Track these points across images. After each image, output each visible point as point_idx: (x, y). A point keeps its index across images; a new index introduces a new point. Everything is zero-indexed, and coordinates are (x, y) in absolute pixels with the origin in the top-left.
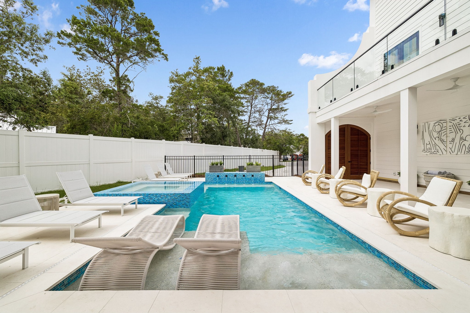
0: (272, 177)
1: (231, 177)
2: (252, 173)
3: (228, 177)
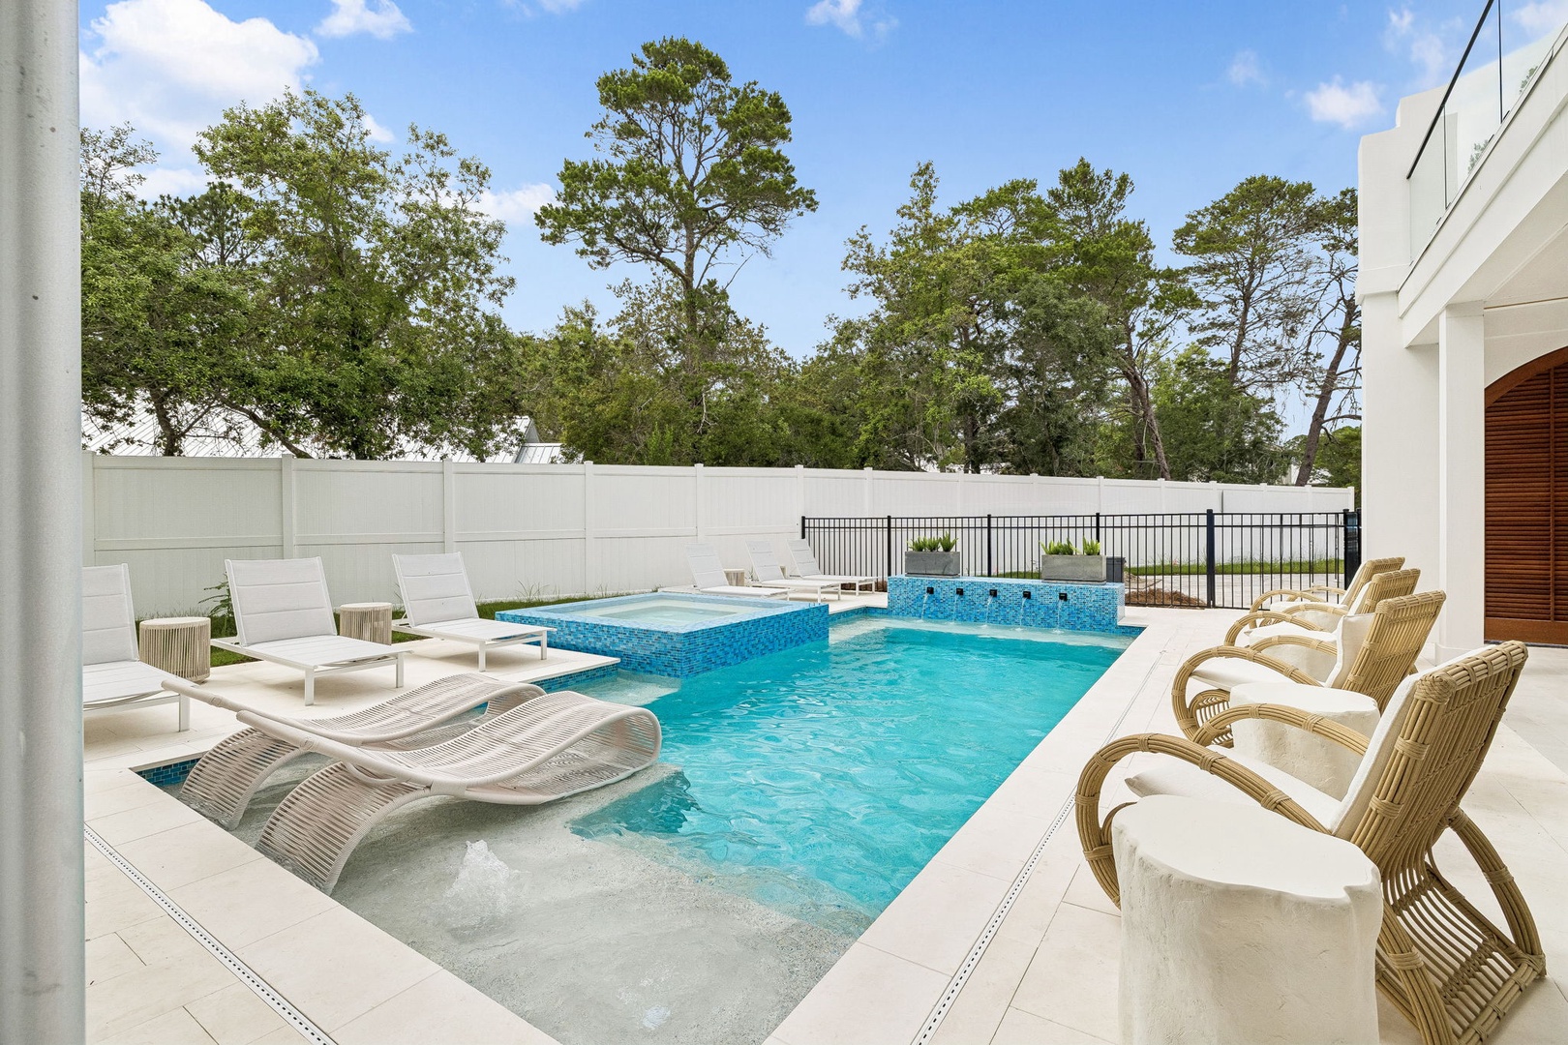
0: (1203, 607)
1: (975, 598)
2: (1062, 586)
3: (967, 598)
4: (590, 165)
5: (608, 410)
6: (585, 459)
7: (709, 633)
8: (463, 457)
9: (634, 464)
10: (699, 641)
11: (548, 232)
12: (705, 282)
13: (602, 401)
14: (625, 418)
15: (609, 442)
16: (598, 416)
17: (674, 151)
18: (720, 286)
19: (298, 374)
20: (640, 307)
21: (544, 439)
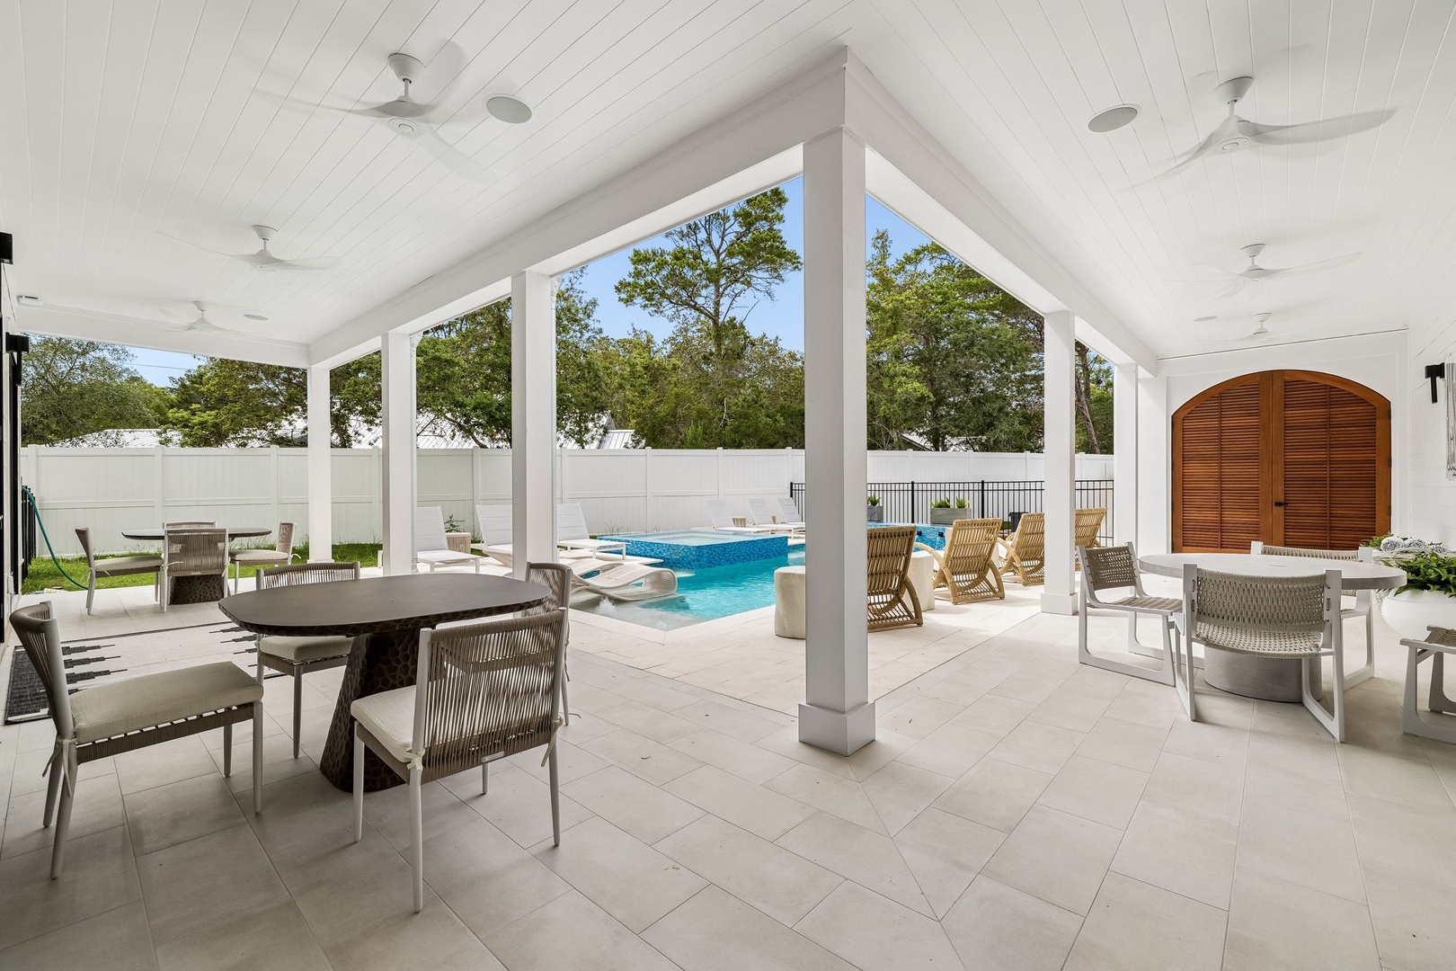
4: (650, 251)
5: (662, 410)
6: (647, 445)
7: (710, 547)
8: (572, 445)
9: (679, 448)
10: (705, 551)
11: (624, 296)
12: (727, 319)
13: (658, 403)
14: (673, 416)
15: (662, 432)
16: (655, 415)
17: (706, 230)
18: (737, 322)
19: (485, 400)
20: (686, 330)
21: (619, 427)
